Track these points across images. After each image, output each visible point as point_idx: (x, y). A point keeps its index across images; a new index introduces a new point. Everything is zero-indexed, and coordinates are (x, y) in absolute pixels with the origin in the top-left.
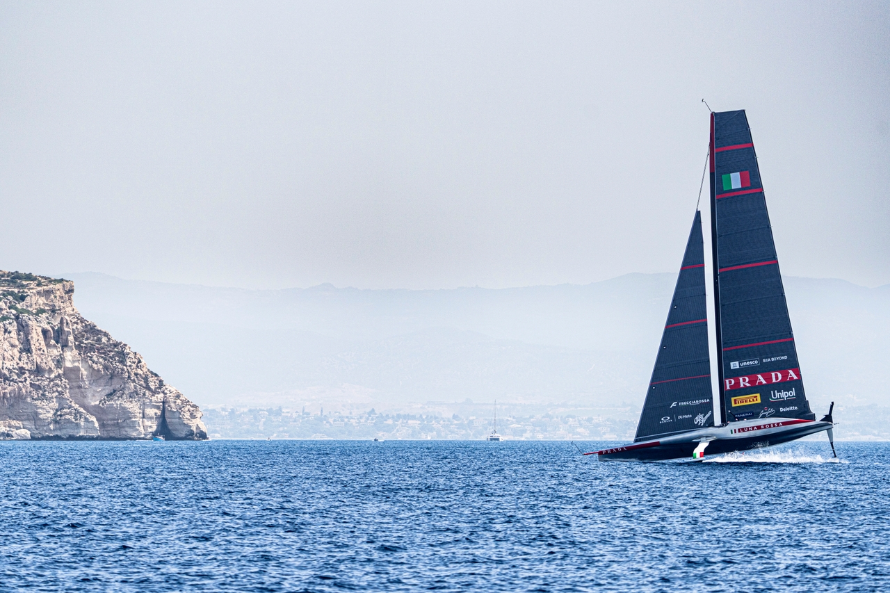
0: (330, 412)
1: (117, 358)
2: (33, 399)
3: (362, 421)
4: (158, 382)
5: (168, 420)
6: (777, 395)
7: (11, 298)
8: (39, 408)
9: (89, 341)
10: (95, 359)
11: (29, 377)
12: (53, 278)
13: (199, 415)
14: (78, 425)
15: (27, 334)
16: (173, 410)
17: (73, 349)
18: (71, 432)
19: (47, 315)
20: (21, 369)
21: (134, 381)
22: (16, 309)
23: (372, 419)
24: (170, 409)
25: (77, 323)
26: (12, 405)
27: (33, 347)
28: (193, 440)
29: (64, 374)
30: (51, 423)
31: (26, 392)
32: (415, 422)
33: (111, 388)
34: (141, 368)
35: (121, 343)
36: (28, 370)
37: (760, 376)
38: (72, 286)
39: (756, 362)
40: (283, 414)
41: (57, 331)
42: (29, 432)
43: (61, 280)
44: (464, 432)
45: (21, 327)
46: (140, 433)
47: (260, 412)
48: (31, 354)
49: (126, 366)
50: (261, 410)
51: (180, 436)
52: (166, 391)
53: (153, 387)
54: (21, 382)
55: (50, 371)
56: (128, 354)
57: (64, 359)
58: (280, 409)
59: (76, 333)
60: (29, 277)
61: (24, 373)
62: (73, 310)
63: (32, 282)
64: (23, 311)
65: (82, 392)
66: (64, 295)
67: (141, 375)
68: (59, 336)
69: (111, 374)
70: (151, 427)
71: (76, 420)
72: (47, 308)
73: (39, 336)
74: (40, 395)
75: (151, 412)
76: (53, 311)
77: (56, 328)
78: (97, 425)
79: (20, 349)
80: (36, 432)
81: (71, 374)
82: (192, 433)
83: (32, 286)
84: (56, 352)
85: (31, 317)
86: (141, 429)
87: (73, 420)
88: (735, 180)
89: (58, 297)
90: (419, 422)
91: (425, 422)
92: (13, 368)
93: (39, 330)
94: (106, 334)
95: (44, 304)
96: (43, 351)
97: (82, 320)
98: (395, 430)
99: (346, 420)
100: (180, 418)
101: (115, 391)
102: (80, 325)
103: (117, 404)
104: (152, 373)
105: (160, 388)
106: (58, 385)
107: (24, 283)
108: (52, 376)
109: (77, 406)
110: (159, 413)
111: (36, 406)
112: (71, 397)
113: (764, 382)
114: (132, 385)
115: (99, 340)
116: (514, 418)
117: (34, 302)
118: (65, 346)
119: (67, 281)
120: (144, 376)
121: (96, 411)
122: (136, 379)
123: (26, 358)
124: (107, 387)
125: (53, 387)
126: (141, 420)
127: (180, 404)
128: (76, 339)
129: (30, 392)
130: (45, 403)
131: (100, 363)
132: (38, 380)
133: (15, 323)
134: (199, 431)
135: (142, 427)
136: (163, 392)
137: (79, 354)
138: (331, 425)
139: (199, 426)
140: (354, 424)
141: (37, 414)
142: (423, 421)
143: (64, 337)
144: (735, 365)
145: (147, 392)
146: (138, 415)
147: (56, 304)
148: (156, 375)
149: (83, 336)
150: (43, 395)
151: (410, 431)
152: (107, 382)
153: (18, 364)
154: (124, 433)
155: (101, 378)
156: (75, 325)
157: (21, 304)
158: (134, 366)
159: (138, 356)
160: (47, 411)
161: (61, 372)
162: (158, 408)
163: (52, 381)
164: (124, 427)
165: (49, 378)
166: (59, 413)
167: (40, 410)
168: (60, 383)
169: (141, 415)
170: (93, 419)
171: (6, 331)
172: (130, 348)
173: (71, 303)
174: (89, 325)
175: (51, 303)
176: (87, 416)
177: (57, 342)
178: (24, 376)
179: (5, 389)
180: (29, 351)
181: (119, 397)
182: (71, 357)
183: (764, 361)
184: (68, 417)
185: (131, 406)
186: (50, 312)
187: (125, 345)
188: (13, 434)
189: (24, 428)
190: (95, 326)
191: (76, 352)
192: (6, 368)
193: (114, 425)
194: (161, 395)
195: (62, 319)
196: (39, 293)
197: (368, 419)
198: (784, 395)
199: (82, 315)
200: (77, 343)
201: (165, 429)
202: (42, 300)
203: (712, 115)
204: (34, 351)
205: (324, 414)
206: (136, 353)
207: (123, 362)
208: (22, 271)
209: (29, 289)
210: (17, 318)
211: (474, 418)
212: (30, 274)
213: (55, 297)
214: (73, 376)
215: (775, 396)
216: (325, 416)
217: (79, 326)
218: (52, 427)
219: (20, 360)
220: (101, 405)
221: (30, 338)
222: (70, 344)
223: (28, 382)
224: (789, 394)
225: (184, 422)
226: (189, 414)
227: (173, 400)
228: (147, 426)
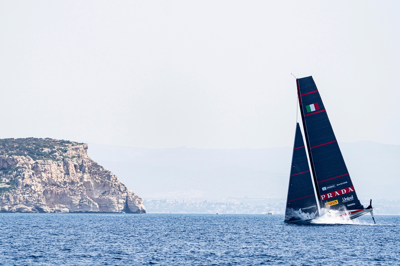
0: (187, 202)
1: (106, 178)
2: (70, 195)
3: (201, 205)
4: (124, 188)
5: (129, 205)
6: (345, 199)
7: (60, 151)
8: (73, 199)
9: (95, 170)
10: (97, 178)
11: (69, 186)
12: (79, 143)
13: (142, 202)
14: (89, 207)
15: (68, 167)
16: (131, 200)
17: (87, 174)
18: (87, 210)
19: (76, 159)
20: (65, 182)
21: (114, 188)
22: (63, 156)
23: (205, 205)
24: (129, 200)
25: (89, 162)
26: (61, 198)
27: (70, 173)
28: (140, 213)
29: (83, 184)
30: (78, 206)
31: (67, 192)
32: (224, 206)
33: (104, 191)
34: (117, 182)
35: (108, 171)
36: (68, 183)
37: (336, 192)
38: (87, 146)
39: (334, 186)
40: (167, 202)
41: (81, 166)
42: (68, 210)
43: (82, 144)
44: (245, 210)
45: (65, 164)
46: (116, 210)
47: (157, 201)
48: (69, 175)
49: (111, 181)
50: (157, 200)
51: (134, 211)
52: (128, 192)
53: (122, 190)
54: (65, 188)
55: (78, 183)
56: (112, 176)
57: (84, 178)
58: (166, 200)
59: (89, 166)
60: (68, 142)
61: (66, 184)
62: (88, 156)
63: (70, 144)
64: (66, 157)
65: (91, 192)
66: (83, 150)
67: (117, 185)
68: (81, 168)
69: (104, 184)
70: (121, 208)
71: (89, 204)
72: (76, 156)
73: (73, 168)
74: (73, 193)
75: (121, 201)
76: (79, 157)
77: (80, 164)
78: (98, 206)
79: (65, 173)
80: (71, 209)
81: (87, 184)
82: (139, 210)
83: (70, 146)
84: (80, 175)
85: (69, 159)
86: (117, 208)
87: (88, 204)
88: (312, 108)
89: (81, 151)
90: (226, 206)
91: (229, 206)
92: (62, 182)
93: (73, 165)
94: (102, 167)
95: (75, 154)
96: (75, 174)
97: (92, 161)
98: (215, 209)
99: (194, 205)
100: (134, 204)
101: (105, 192)
102: (90, 163)
103: (107, 198)
104: (122, 184)
105: (125, 191)
106: (81, 189)
107: (66, 145)
108: (79, 185)
109: (89, 198)
110: (125, 201)
111: (71, 198)
112: (86, 194)
113: (339, 194)
114: (113, 189)
115: (99, 170)
116: (267, 204)
117: (70, 153)
118: (84, 172)
119: (85, 144)
120: (118, 185)
121: (97, 200)
123: (67, 177)
124: (102, 190)
125: (79, 190)
126: (117, 204)
127: (134, 198)
128: (89, 169)
129: (69, 192)
130: (75, 197)
131: (99, 180)
132: (72, 187)
133: (62, 162)
134: (142, 210)
135: (117, 207)
136: (127, 192)
137: (90, 176)
138: (187, 207)
139: (142, 207)
140: (198, 207)
141: (72, 202)
142: (228, 205)
143: (84, 168)
144: (324, 189)
145: (120, 192)
146: (116, 202)
147: (80, 154)
148: (124, 185)
149: (92, 168)
150: (74, 193)
151: (222, 210)
152: (102, 188)
153: (63, 180)
154: (110, 210)
155: (99, 186)
156: (89, 163)
157: (65, 154)
158: (114, 181)
159: (116, 177)
160: (76, 200)
161: (82, 183)
162: (124, 199)
163: (79, 187)
164: (109, 208)
165: (77, 186)
166: (81, 201)
167: (73, 200)
168: (82, 188)
169: (117, 202)
170: (97, 204)
171: (58, 165)
172: (112, 173)
173: (86, 153)
174: (95, 163)
175: (78, 154)
176: (94, 203)
177: (81, 170)
178: (66, 185)
179: (58, 191)
180: (68, 174)
181: (107, 194)
182: (86, 177)
183: (337, 185)
184: (85, 203)
185: (113, 198)
186: (77, 157)
187: (110, 172)
188: (61, 210)
189: (66, 208)
190: (97, 164)
191: (89, 175)
192: (59, 182)
193: (105, 206)
194: (126, 194)
195: (83, 160)
196: (73, 149)
197: (204, 204)
198: (348, 199)
199: (91, 159)
200: (89, 171)
201: (127, 209)
202: (74, 152)
203: (297, 80)
204: (71, 174)
205: (185, 202)
206: (115, 175)
207: (109, 179)
208: (65, 140)
209: (68, 147)
210: (63, 160)
211: (250, 204)
212: (69, 141)
213: (80, 151)
214: (87, 185)
215: (344, 200)
216: (185, 203)
217: (90, 164)
218: (78, 207)
219: (64, 178)
220: (99, 198)
221: (69, 168)
222: (86, 171)
223: (68, 188)
224: (350, 198)
225: (136, 205)
226: (138, 202)
227: (131, 196)
228: (120, 207)
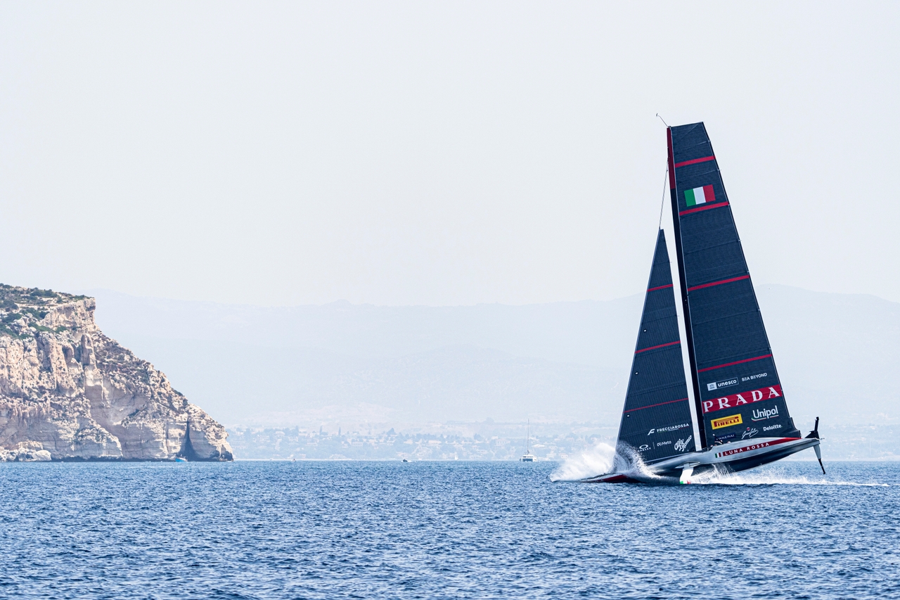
0: (348, 433)
1: (140, 377)
2: (53, 419)
3: (381, 441)
4: (182, 401)
5: (192, 441)
6: (759, 414)
7: (30, 315)
8: (60, 428)
9: (111, 359)
10: (117, 377)
11: (50, 397)
12: (74, 295)
13: (224, 435)
14: (99, 446)
15: (47, 352)
16: (198, 430)
17: (94, 368)
18: (93, 453)
19: (68, 333)
20: (41, 388)
21: (157, 401)
22: (36, 326)
23: (392, 440)
24: (194, 429)
25: (99, 341)
26: (32, 426)
27: (54, 366)
28: (219, 461)
29: (85, 394)
30: (72, 444)
31: (47, 412)
32: (435, 442)
33: (134, 408)
34: (164, 387)
35: (144, 361)
36: (48, 390)
37: (739, 396)
38: (93, 303)
39: (735, 382)
40: (300, 434)
41: (78, 349)
42: (49, 454)
43: (82, 297)
44: (486, 452)
45: (41, 345)
46: (164, 454)
47: (277, 432)
48: (51, 372)
49: (149, 385)
50: (276, 430)
51: (205, 457)
52: (190, 411)
53: (177, 407)
54: (41, 402)
55: (71, 390)
56: (152, 372)
57: (86, 378)
58: (297, 428)
59: (98, 351)
60: (49, 294)
61: (44, 393)
62: (95, 327)
63: (52, 299)
64: (43, 329)
65: (104, 412)
66: (85, 312)
67: (164, 394)
68: (80, 355)
69: (133, 393)
70: (175, 448)
71: (98, 441)
72: (67, 325)
73: (59, 354)
74: (60, 415)
75: (175, 432)
76: (74, 329)
77: (77, 346)
78: (119, 445)
79: (40, 367)
80: (56, 453)
81: (93, 393)
82: (217, 454)
83: (52, 303)
84: (77, 371)
85: (51, 334)
86: (165, 450)
87: (95, 441)
88: (699, 195)
89: (79, 315)
90: (440, 442)
91: (446, 442)
92: (33, 388)
93: (60, 348)
94: (128, 353)
95: (65, 321)
96: (64, 370)
97: (104, 338)
98: (415, 451)
99: (365, 440)
100: (205, 439)
101: (137, 411)
102: (102, 342)
103: (140, 425)
104: (176, 392)
105: (185, 408)
106: (79, 405)
107: (44, 299)
108: (73, 395)
109: (99, 426)
110: (183, 433)
111: (56, 426)
112: (92, 417)
113: (745, 402)
114: (156, 404)
115: (121, 358)
116: (537, 437)
117: (54, 319)
118: (86, 364)
119: (88, 298)
120: (167, 395)
121: (117, 431)
122: (159, 398)
123: (46, 377)
124: (129, 407)
125: (74, 407)
126: (165, 440)
127: (205, 424)
128: (97, 357)
129: (51, 412)
130: (66, 423)
131: (123, 382)
132: (59, 400)
133: (35, 341)
134: (224, 452)
135: (166, 448)
136: (188, 412)
137: (101, 373)
138: (349, 445)
139: (225, 446)
140: (373, 444)
141: (57, 435)
142: (444, 440)
143: (85, 355)
144: (712, 386)
145: (171, 411)
146: (161, 435)
147: (78, 322)
148: (180, 394)
149: (105, 354)
150: (63, 415)
151: (431, 452)
152: (130, 402)
153: (38, 383)
154: (148, 454)
155: (124, 397)
156: (97, 343)
157: (41, 321)
158: (158, 385)
159: (161, 375)
160: (68, 431)
161: (82, 391)
162: (182, 428)
163: (73, 400)
164: (147, 448)
165: (70, 398)
166: (80, 434)
167: (60, 431)
168: (81, 403)
169: (165, 436)
170: (116, 439)
171: (25, 349)
172: (153, 366)
173: (92, 320)
174: (111, 342)
175: (72, 321)
176: (110, 437)
177: (78, 361)
178: (44, 396)
179: (25, 409)
180: (49, 369)
181: (142, 417)
182: (92, 376)
184: (89, 437)
185: (155, 426)
186: (70, 330)
187: (148, 363)
188: (33, 455)
189: (44, 449)
190: (117, 344)
191: (97, 370)
192: (26, 387)
193: (137, 446)
194: (185, 415)
195: (83, 337)
196: (59, 310)
197: (387, 439)
198: (766, 413)
199: (103, 333)
200: (98, 362)
201: (189, 451)
202: (62, 317)
203: (668, 129)
204: (54, 369)
205: (342, 434)
206: (159, 372)
207: (146, 381)
208: (41, 288)
209: (49, 306)
210: (37, 335)
211: (497, 437)
212: (51, 290)
213: (76, 314)
214: (94, 395)
215: (757, 415)
216: (343, 436)
217: (101, 344)
218: (73, 448)
219: (40, 379)
220: (123, 425)
221: (50, 356)
222: (91, 363)
223: (48, 402)
224: (771, 412)
225: (210, 443)
226: (214, 434)
227: (198, 420)
228: (171, 447)
